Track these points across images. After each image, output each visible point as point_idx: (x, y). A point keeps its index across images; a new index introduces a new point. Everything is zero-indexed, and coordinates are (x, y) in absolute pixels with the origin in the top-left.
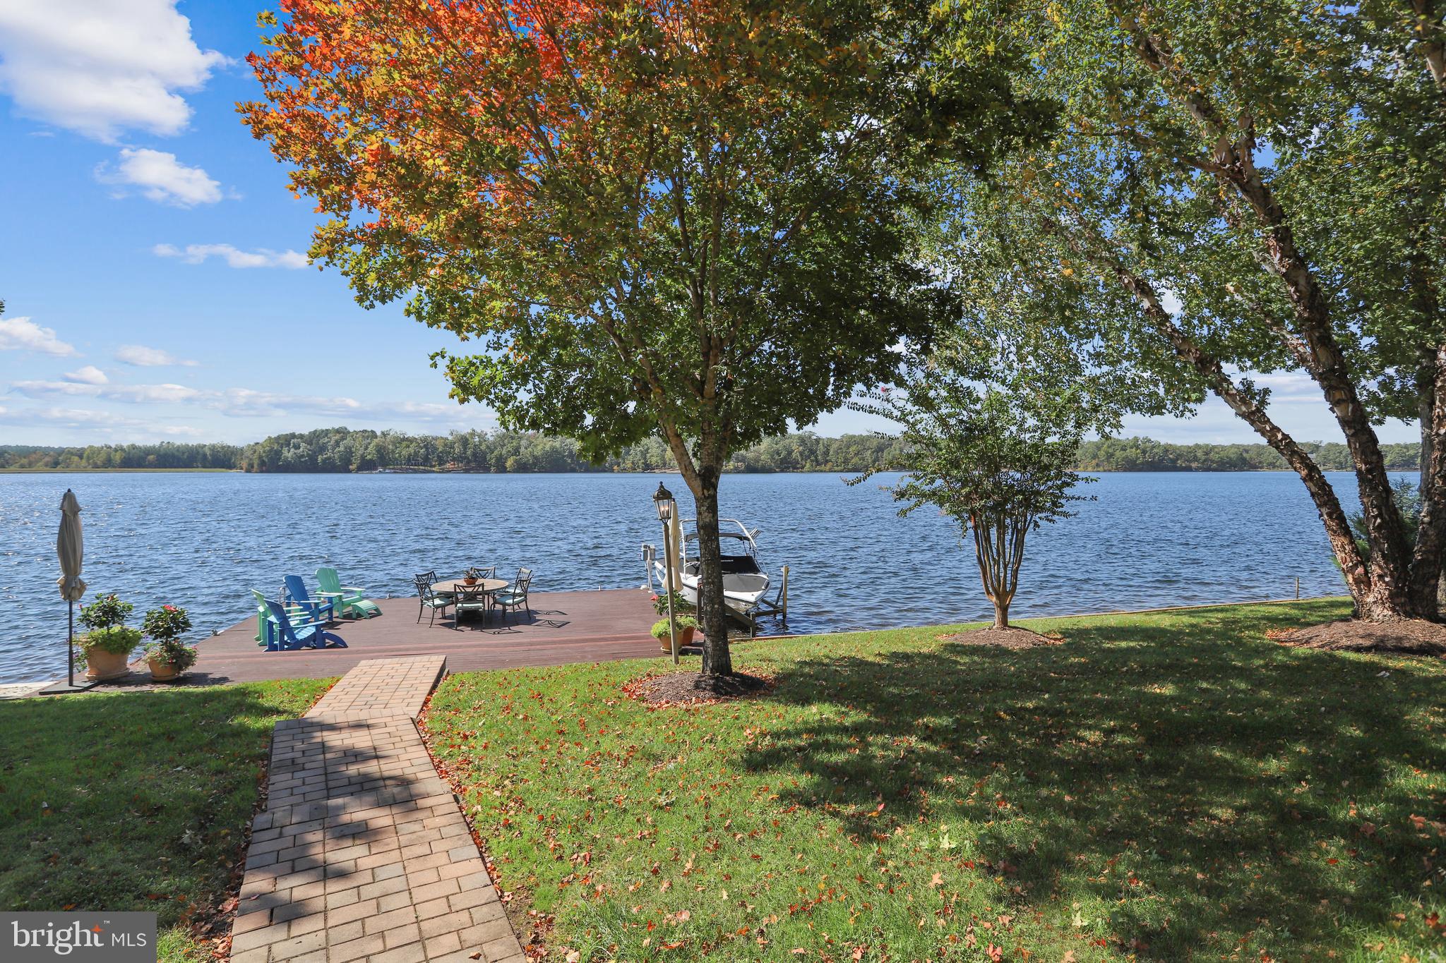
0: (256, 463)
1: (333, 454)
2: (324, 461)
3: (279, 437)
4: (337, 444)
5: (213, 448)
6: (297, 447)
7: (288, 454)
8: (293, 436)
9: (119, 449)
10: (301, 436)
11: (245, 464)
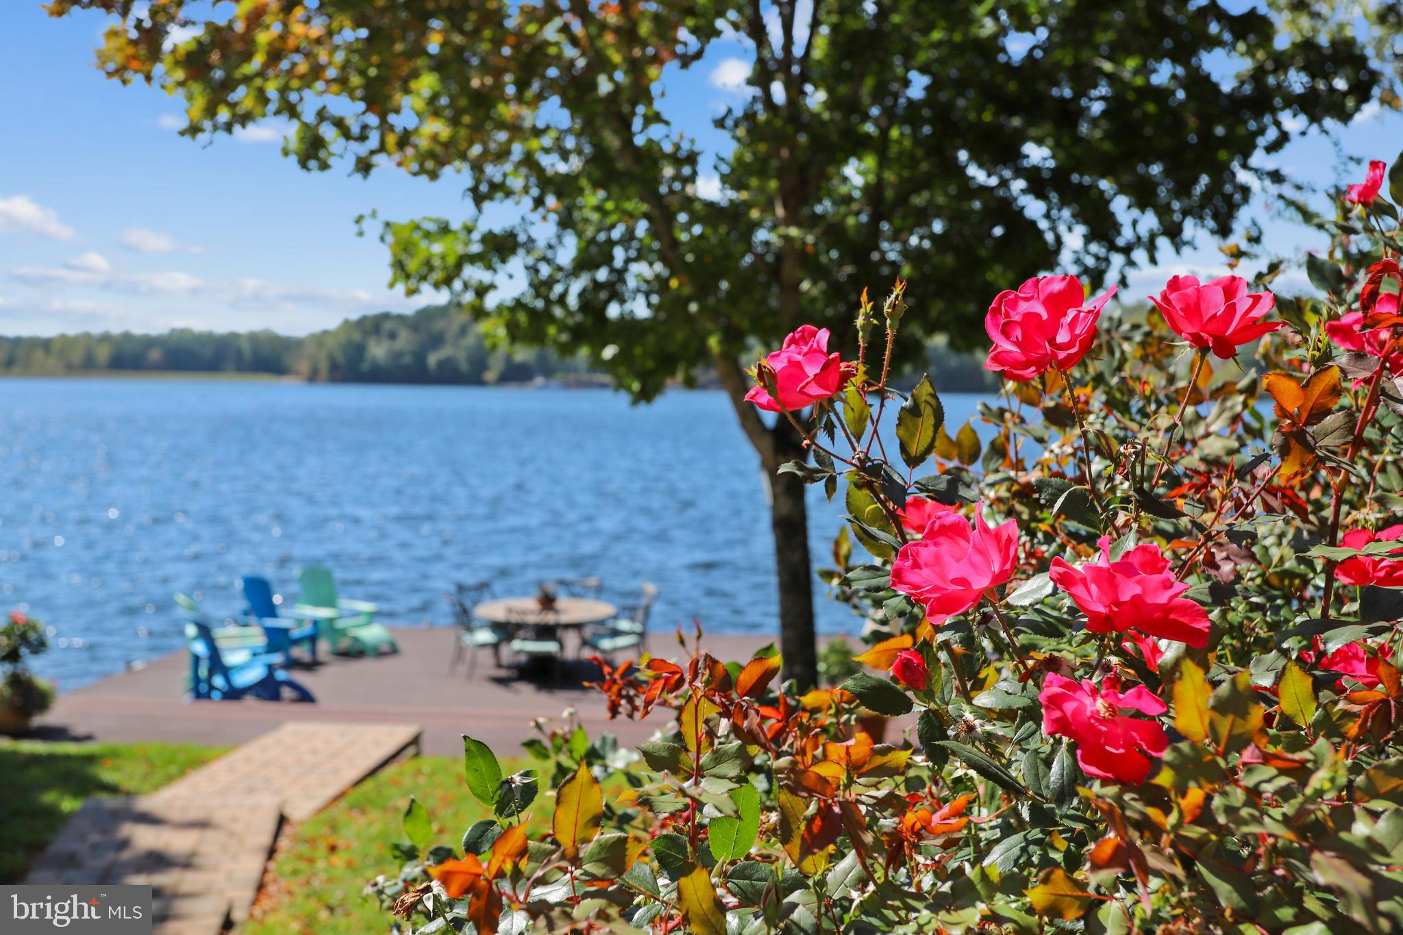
0: (324, 366)
1: (454, 351)
2: (442, 364)
3: (363, 320)
4: (463, 331)
5: (253, 338)
6: (393, 336)
7: (378, 351)
8: (386, 316)
9: (105, 338)
10: (400, 318)
11: (304, 366)
